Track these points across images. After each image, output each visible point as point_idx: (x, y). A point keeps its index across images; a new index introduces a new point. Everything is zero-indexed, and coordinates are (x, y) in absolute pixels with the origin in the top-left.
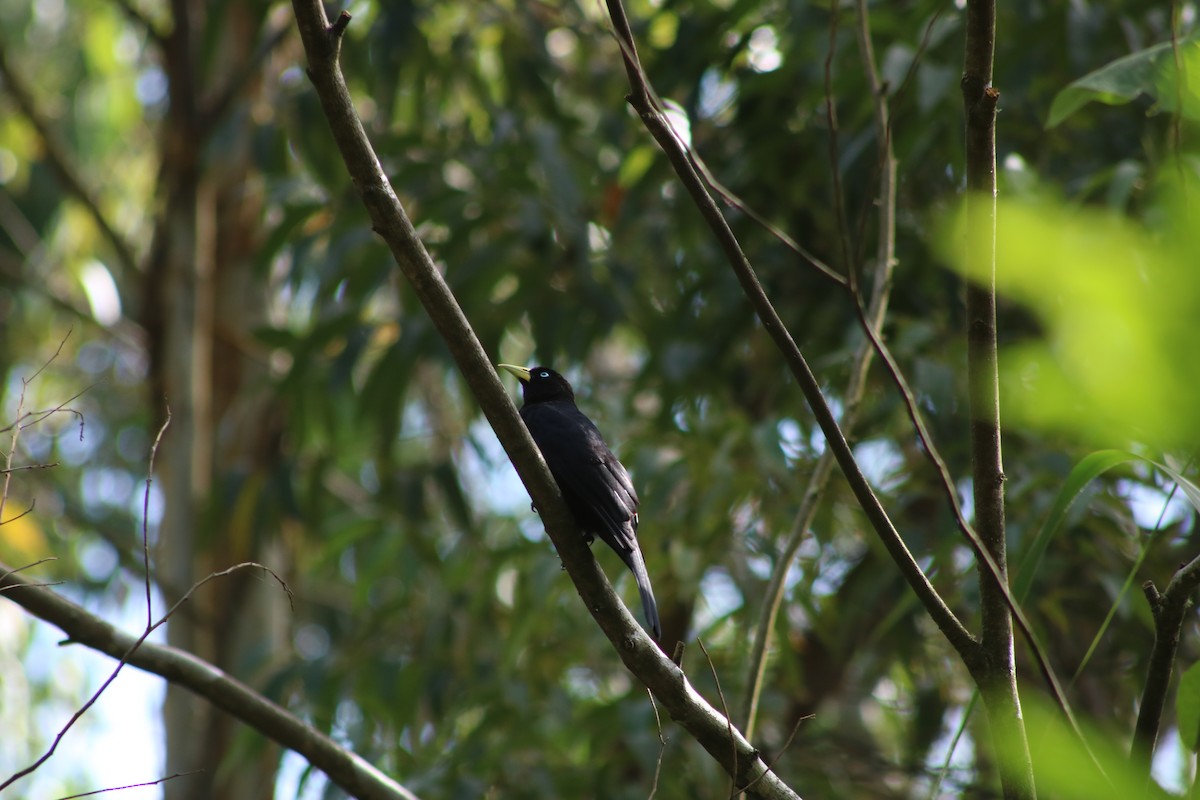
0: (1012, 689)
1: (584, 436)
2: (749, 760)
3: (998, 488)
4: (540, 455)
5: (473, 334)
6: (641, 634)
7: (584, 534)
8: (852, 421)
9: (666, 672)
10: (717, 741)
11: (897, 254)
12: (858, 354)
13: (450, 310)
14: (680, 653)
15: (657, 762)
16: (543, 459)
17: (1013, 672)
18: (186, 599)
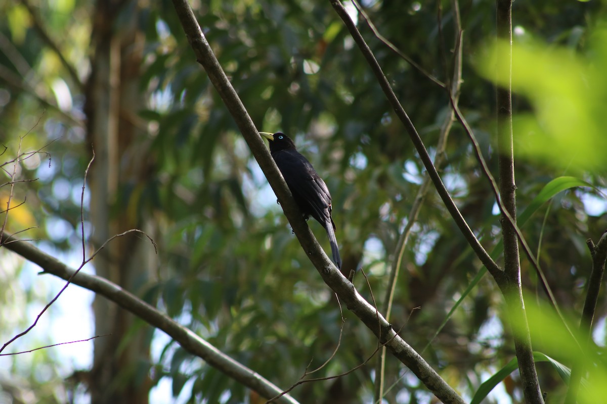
0: (519, 294)
1: (304, 166)
2: (386, 329)
3: (513, 193)
4: (281, 175)
5: (247, 114)
6: (332, 266)
7: (303, 215)
8: (440, 161)
9: (345, 285)
10: (371, 321)
11: (463, 77)
12: (443, 128)
13: (236, 102)
14: (352, 275)
15: (340, 331)
16: (283, 178)
17: (520, 285)
18: (103, 248)
